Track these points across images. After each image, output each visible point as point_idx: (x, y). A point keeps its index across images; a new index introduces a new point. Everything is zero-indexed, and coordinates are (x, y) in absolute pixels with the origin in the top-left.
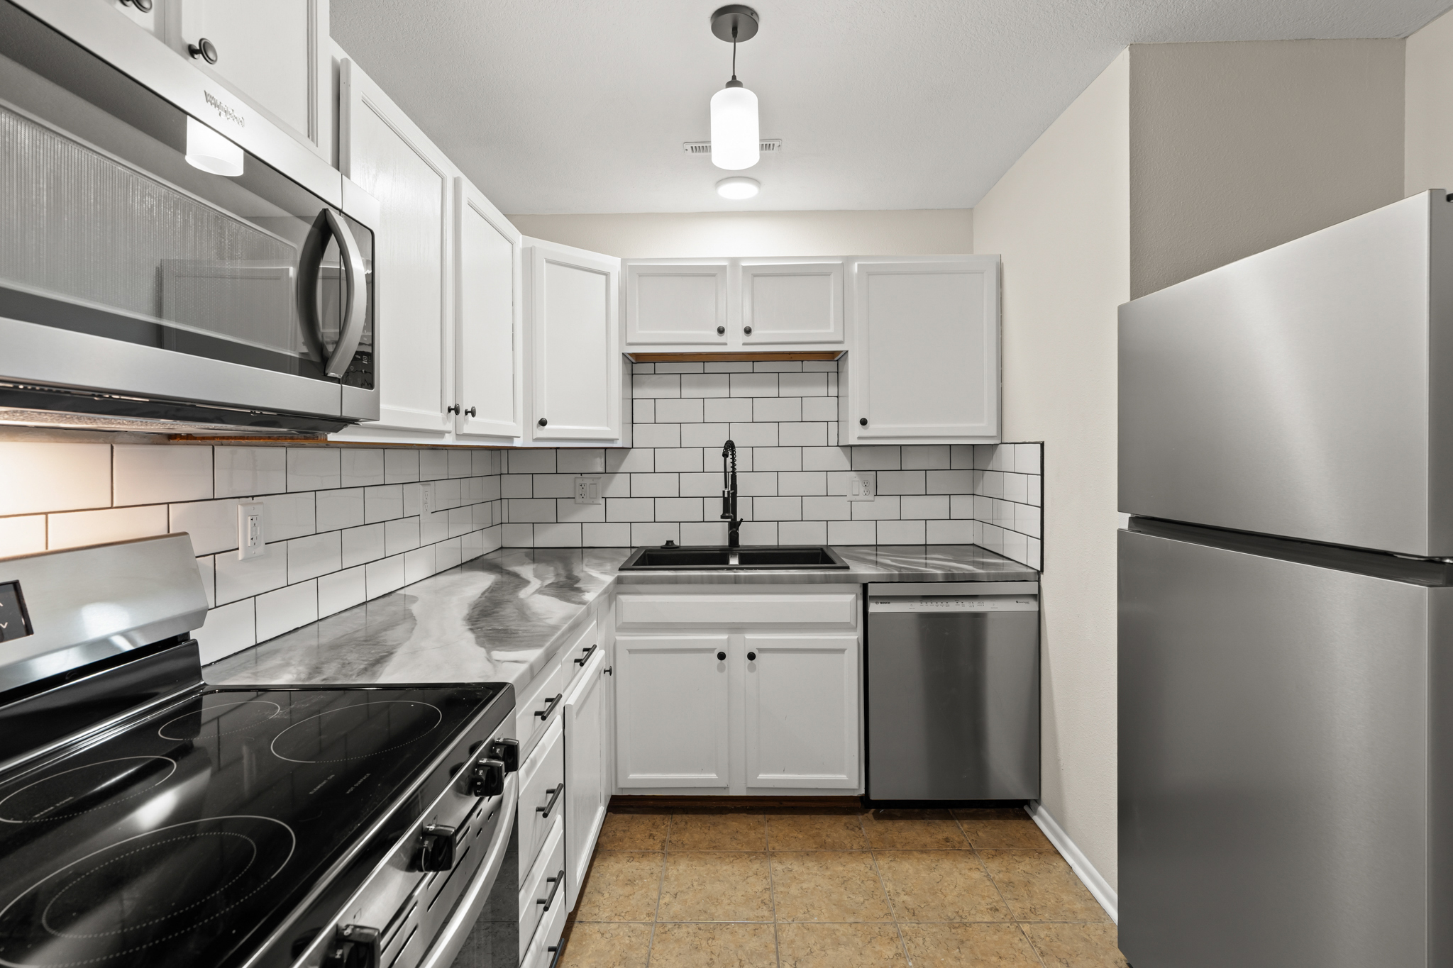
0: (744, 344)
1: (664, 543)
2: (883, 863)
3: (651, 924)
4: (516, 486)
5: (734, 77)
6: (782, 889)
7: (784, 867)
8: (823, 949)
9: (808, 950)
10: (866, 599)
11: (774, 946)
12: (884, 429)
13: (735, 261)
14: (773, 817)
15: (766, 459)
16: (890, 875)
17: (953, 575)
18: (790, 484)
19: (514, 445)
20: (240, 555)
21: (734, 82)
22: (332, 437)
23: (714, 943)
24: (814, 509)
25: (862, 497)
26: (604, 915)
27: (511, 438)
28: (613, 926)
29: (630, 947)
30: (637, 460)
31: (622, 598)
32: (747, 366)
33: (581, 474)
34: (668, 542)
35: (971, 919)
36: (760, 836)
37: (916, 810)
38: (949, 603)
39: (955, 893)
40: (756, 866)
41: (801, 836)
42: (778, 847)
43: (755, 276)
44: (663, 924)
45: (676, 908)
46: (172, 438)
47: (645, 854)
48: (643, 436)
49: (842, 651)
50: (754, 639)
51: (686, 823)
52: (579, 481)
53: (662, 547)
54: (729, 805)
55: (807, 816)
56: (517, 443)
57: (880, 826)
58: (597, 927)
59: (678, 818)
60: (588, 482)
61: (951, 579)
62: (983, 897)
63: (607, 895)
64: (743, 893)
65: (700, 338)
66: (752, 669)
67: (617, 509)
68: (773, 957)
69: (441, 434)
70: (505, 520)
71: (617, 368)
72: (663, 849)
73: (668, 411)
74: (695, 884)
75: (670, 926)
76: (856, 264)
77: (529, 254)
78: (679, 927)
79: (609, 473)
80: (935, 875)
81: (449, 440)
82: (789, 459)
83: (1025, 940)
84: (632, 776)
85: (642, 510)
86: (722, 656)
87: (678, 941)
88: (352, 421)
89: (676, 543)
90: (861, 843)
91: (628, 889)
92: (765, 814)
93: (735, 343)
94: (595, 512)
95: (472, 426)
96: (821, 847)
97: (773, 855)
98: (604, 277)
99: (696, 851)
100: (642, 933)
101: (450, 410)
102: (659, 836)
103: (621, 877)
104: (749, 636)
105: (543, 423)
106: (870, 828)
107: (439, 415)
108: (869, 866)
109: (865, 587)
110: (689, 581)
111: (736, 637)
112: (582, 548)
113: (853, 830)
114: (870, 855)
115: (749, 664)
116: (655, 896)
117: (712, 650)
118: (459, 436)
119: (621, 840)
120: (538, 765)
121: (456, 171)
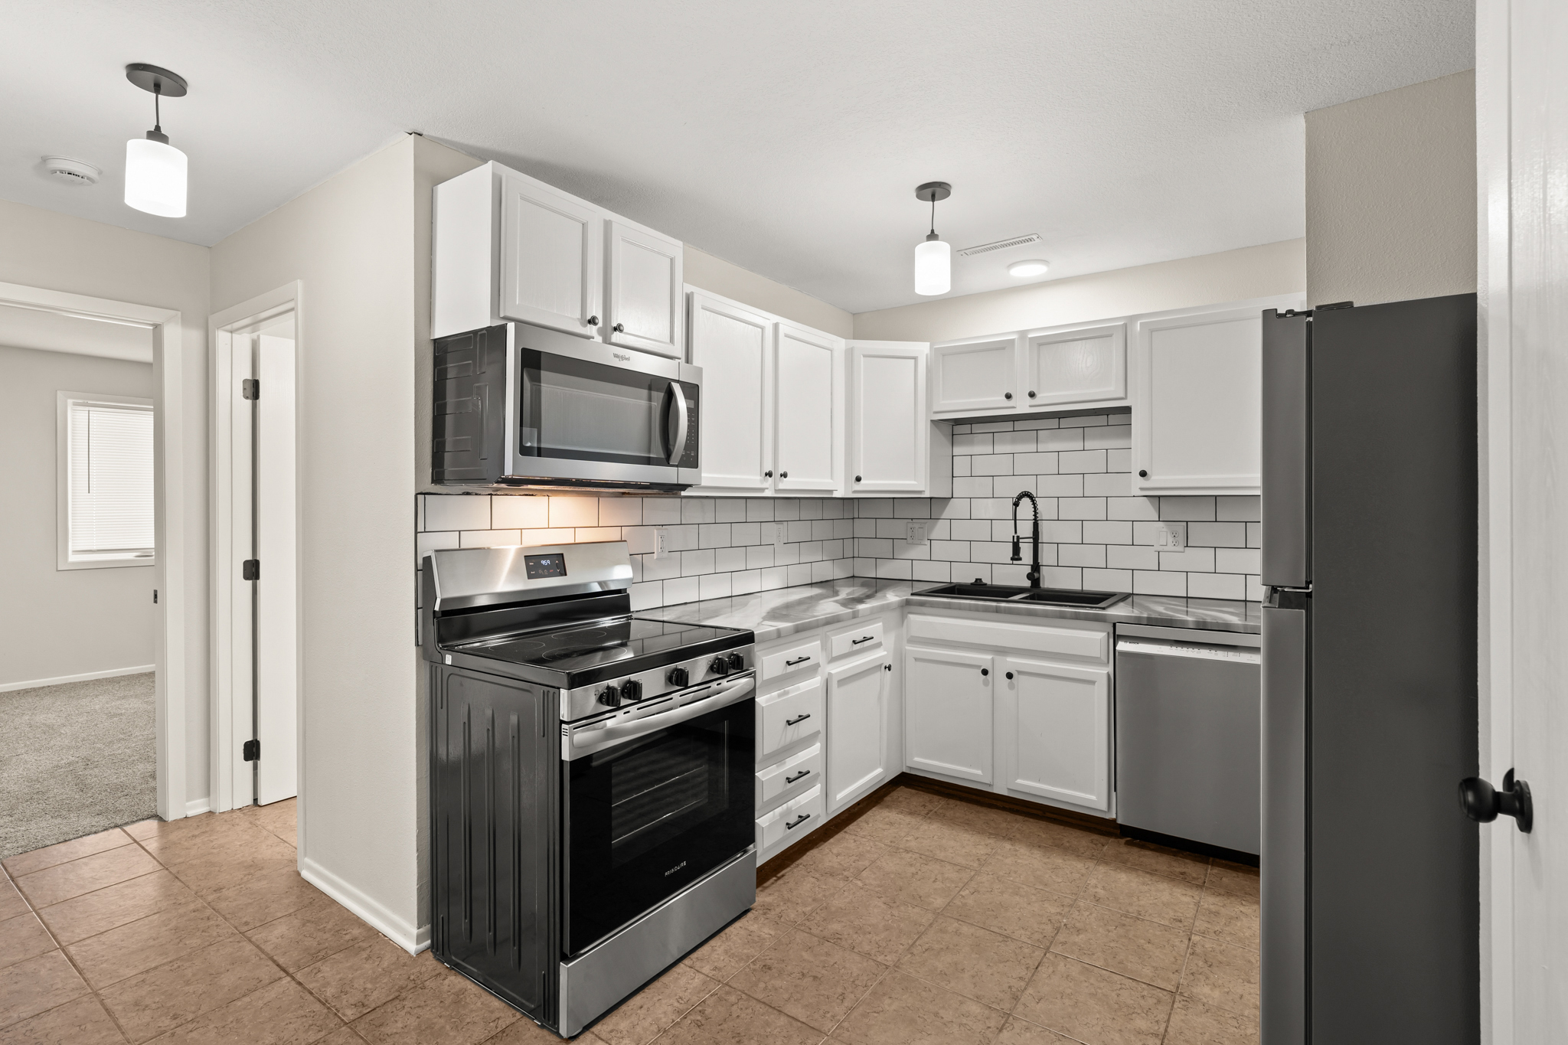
0: (1030, 406)
1: (973, 581)
2: (1102, 869)
3: (890, 846)
4: (863, 528)
5: (933, 231)
6: (1000, 858)
7: (1012, 848)
8: (1002, 893)
9: (990, 890)
10: (1116, 638)
11: (966, 881)
12: (1167, 479)
13: (1023, 334)
14: (1031, 820)
15: (1069, 510)
16: (1101, 876)
17: (1205, 623)
18: (1093, 532)
19: (834, 496)
20: (655, 556)
21: (932, 236)
22: (683, 493)
23: (925, 866)
24: (1117, 557)
25: (1170, 547)
26: (862, 833)
27: (831, 491)
28: (864, 839)
29: (868, 852)
30: (955, 509)
31: (912, 617)
32: (1054, 423)
33: (912, 519)
34: (977, 580)
35: (1147, 918)
36: (1009, 827)
37: (1174, 850)
38: (1201, 650)
39: (1151, 902)
40: (991, 841)
41: (1044, 836)
42: (1018, 836)
43: (1040, 345)
44: (898, 848)
45: (913, 844)
46: (624, 493)
47: (911, 813)
48: (961, 488)
49: (1093, 683)
50: (1013, 662)
51: (956, 806)
52: (910, 525)
53: (972, 584)
54: (999, 804)
55: (1062, 827)
56: (836, 495)
57: (1124, 849)
58: (854, 837)
59: (952, 802)
60: (917, 526)
61: (1202, 626)
62: (1175, 911)
63: (870, 825)
64: (968, 851)
65: (991, 403)
66: (1011, 687)
67: (941, 550)
68: (961, 885)
69: (762, 490)
70: (856, 555)
71: (924, 429)
72: (928, 814)
73: (980, 465)
74: (935, 837)
75: (901, 850)
76: (1139, 322)
77: (850, 354)
78: (908, 853)
79: (933, 518)
80: (1146, 888)
81: (768, 494)
82: (1096, 509)
83: (1187, 942)
85: (959, 551)
86: (985, 672)
87: (902, 858)
88: (690, 486)
89: (986, 580)
90: (1095, 854)
91: (888, 826)
92: (1026, 816)
93: (1022, 406)
94: (920, 551)
95: (785, 484)
96: (1055, 846)
97: (1010, 839)
98: (913, 361)
99: (952, 822)
100: (881, 848)
101: (766, 475)
102: (929, 806)
103: (887, 819)
104: (1010, 659)
105: (858, 479)
106: (1113, 846)
107: (758, 478)
108: (1086, 867)
109: (1114, 625)
110: (960, 608)
111: (999, 658)
112: (912, 580)
113: (1096, 844)
114: (1096, 862)
115: (1009, 683)
116: (903, 834)
117: (978, 667)
118: (777, 491)
119: (900, 802)
120: (790, 696)
121: (775, 318)
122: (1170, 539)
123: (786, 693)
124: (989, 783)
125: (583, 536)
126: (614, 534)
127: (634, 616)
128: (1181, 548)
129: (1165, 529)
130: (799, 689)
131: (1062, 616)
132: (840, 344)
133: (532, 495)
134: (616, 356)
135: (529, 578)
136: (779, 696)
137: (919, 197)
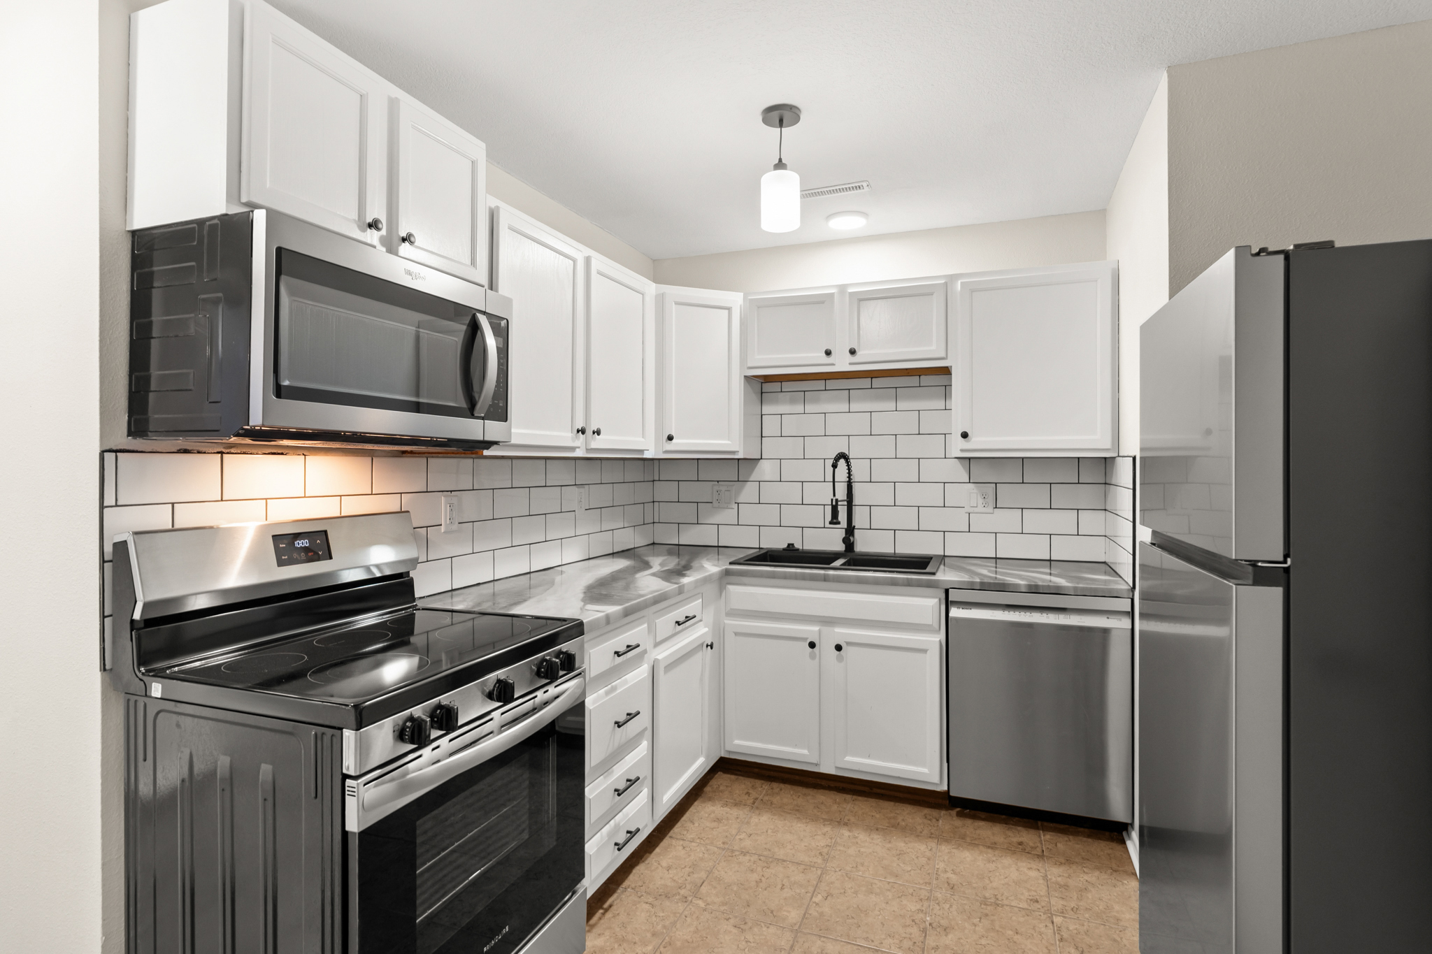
0: (850, 364)
1: (785, 546)
2: (945, 848)
3: (724, 849)
4: (665, 491)
5: (780, 160)
6: (842, 848)
7: (851, 834)
8: (856, 893)
9: (842, 891)
10: (948, 604)
11: (815, 883)
12: (986, 441)
13: (842, 288)
14: (860, 798)
15: (883, 470)
16: (946, 858)
17: (1037, 586)
18: (907, 494)
19: (645, 456)
20: (443, 529)
21: (780, 165)
22: (486, 453)
23: (767, 870)
24: (931, 519)
25: (980, 509)
26: (690, 836)
27: (642, 451)
28: (693, 844)
29: (702, 859)
30: (766, 470)
31: (731, 587)
32: (866, 382)
33: (718, 482)
34: (789, 545)
35: (1005, 902)
36: (841, 809)
37: (1004, 817)
38: (1033, 614)
39: (1003, 882)
40: (827, 829)
41: (878, 816)
42: (853, 819)
43: (860, 300)
44: (733, 851)
45: (748, 843)
46: (404, 452)
47: (737, 804)
48: (770, 448)
49: (925, 651)
50: (842, 633)
51: (781, 790)
52: (716, 488)
53: (784, 549)
54: (824, 783)
55: (892, 803)
56: (647, 455)
57: (958, 822)
58: (681, 842)
59: (775, 785)
60: (723, 489)
61: (1034, 590)
62: (1029, 890)
63: (696, 825)
64: (807, 844)
65: (808, 359)
66: (840, 659)
67: (748, 513)
68: (811, 889)
69: (573, 449)
70: (656, 520)
71: (738, 385)
72: (754, 803)
73: (791, 425)
74: (769, 831)
75: (737, 853)
76: (959, 282)
77: (660, 300)
78: (744, 855)
79: (741, 481)
80: (992, 866)
81: (579, 453)
82: (907, 470)
83: (1051, 927)
84: (737, 742)
85: (769, 515)
86: (812, 645)
87: (740, 863)
88: (496, 443)
89: (798, 545)
90: (932, 831)
91: (715, 824)
92: (853, 795)
93: (842, 363)
94: (728, 515)
95: (598, 443)
96: (892, 827)
97: (846, 824)
98: (727, 311)
99: (781, 810)
100: (714, 853)
101: (578, 431)
102: (754, 794)
103: (713, 815)
104: (838, 630)
105: (670, 438)
106: (948, 821)
107: (570, 435)
108: (929, 848)
109: (947, 591)
110: (786, 577)
111: (826, 630)
112: (718, 547)
113: (930, 820)
114: (936, 841)
115: (837, 655)
116: (734, 832)
117: (804, 639)
118: (588, 450)
119: (722, 792)
120: (618, 692)
121: (589, 252)
122: (981, 501)
123: (614, 689)
124: (816, 762)
125: (353, 507)
126: (392, 504)
127: (420, 604)
128: (990, 509)
129: (975, 491)
130: (626, 682)
131: (894, 583)
132: (651, 288)
133: (282, 454)
134: (409, 273)
135: (279, 566)
136: (607, 693)
137: (766, 121)
